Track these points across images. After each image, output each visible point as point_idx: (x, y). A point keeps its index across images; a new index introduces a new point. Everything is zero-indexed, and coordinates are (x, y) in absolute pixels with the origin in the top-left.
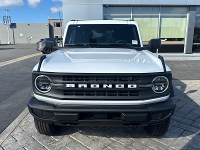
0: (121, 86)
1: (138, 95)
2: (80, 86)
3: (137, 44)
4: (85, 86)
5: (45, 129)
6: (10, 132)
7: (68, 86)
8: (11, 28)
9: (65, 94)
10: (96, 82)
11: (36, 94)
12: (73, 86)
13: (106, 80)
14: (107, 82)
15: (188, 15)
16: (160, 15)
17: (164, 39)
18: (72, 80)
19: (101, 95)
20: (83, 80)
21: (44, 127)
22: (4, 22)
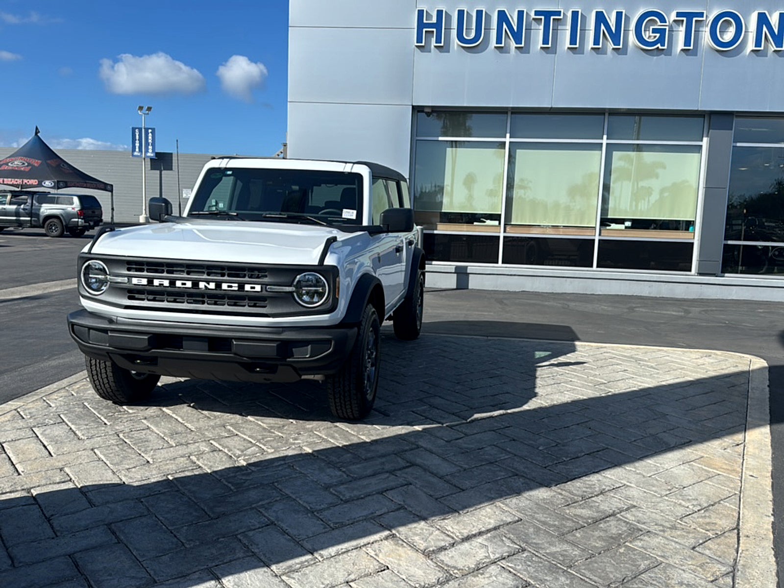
0: (231, 287)
1: (265, 307)
2: (156, 282)
3: (354, 217)
4: (166, 283)
5: (106, 381)
6: (44, 395)
7: (135, 281)
8: (153, 168)
9: (130, 298)
10: (185, 275)
11: (84, 297)
12: (144, 282)
13: (203, 273)
14: (205, 277)
15: (705, 142)
16: (605, 141)
17: (621, 221)
18: (142, 270)
19: (196, 302)
20: (162, 272)
21: (104, 376)
22: (134, 150)
